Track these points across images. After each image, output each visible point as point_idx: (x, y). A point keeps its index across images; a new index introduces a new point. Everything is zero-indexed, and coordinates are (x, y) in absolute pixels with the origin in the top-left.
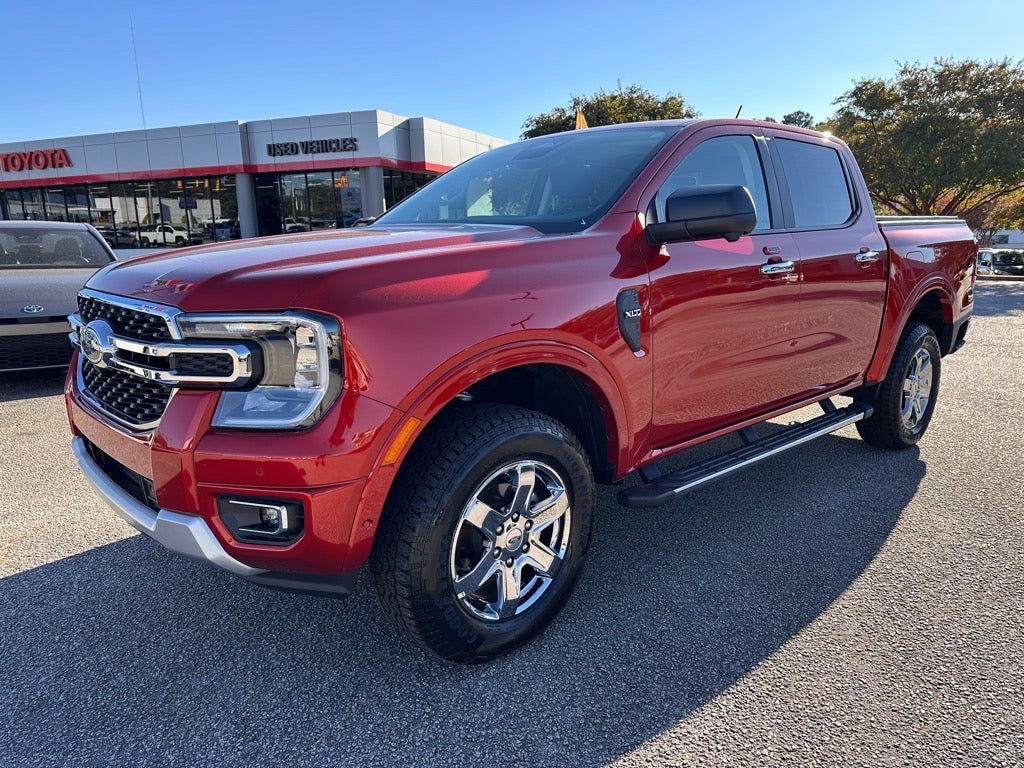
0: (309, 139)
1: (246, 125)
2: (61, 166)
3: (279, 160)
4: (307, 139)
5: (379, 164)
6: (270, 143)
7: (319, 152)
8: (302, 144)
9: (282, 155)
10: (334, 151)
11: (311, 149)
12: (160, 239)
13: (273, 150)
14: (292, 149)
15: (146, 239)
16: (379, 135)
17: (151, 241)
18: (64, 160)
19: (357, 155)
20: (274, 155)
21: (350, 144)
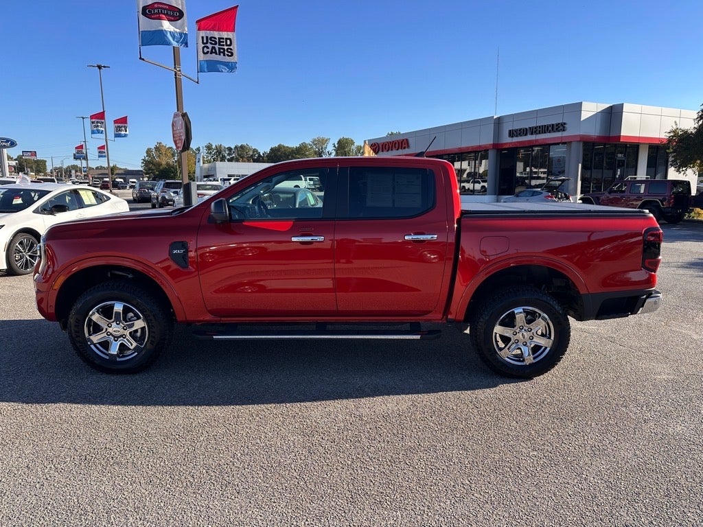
0: (535, 125)
1: (499, 118)
2: (404, 148)
3: (515, 139)
4: (533, 125)
5: (579, 140)
6: (511, 129)
7: (540, 133)
8: (530, 128)
9: (517, 136)
10: (550, 132)
11: (535, 132)
12: (471, 188)
13: (512, 133)
14: (523, 132)
15: (464, 187)
16: (582, 119)
17: (467, 188)
18: (406, 146)
19: (565, 134)
20: (512, 137)
21: (561, 127)
